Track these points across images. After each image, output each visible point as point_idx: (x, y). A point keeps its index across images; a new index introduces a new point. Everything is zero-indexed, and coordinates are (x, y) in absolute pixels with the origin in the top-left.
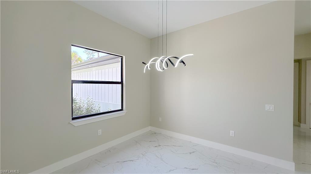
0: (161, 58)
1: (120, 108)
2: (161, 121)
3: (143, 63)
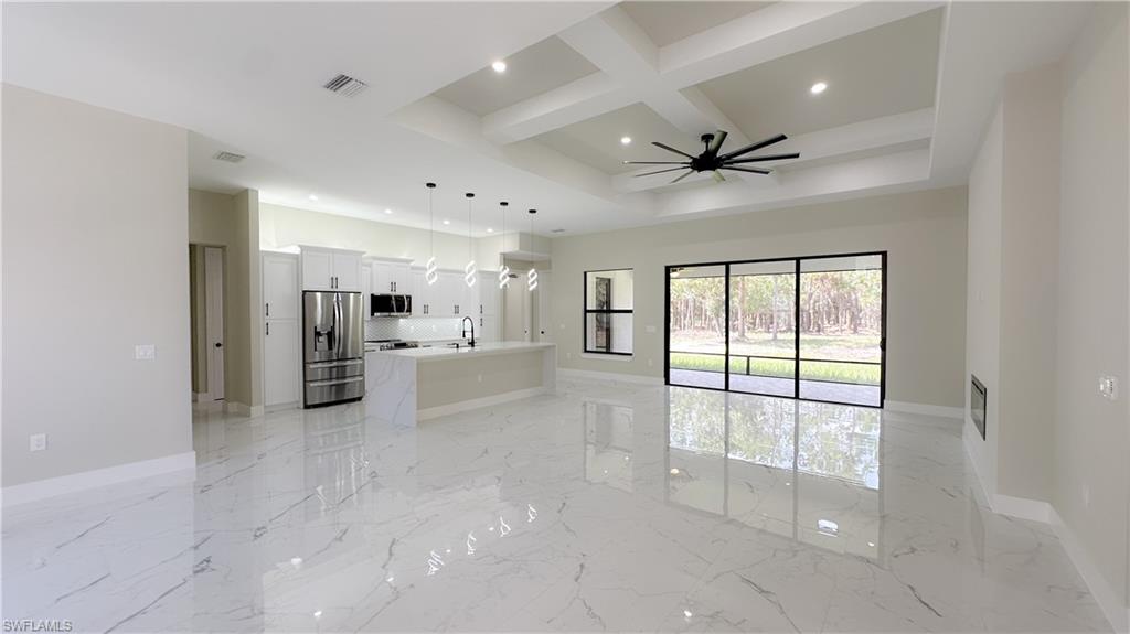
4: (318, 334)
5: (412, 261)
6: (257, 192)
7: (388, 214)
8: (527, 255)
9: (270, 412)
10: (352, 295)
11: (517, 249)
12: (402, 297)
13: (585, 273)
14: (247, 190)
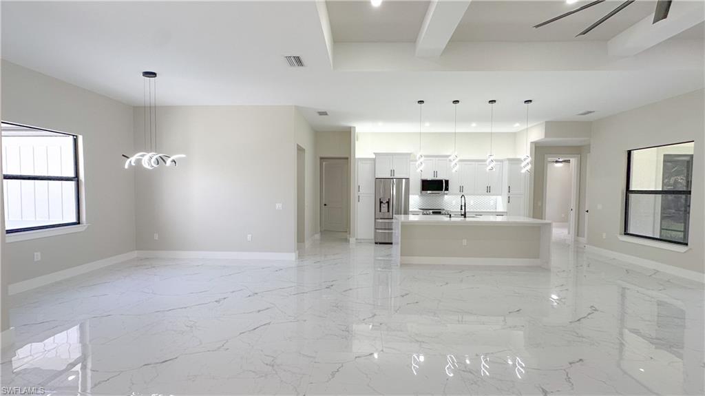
0: (150, 154)
1: (74, 220)
2: (157, 239)
3: (123, 155)
4: (381, 202)
5: (449, 156)
6: (355, 127)
7: (427, 127)
8: (555, 140)
9: (359, 242)
10: (404, 180)
11: (543, 137)
12: (442, 181)
13: (629, 153)
14: (350, 127)
